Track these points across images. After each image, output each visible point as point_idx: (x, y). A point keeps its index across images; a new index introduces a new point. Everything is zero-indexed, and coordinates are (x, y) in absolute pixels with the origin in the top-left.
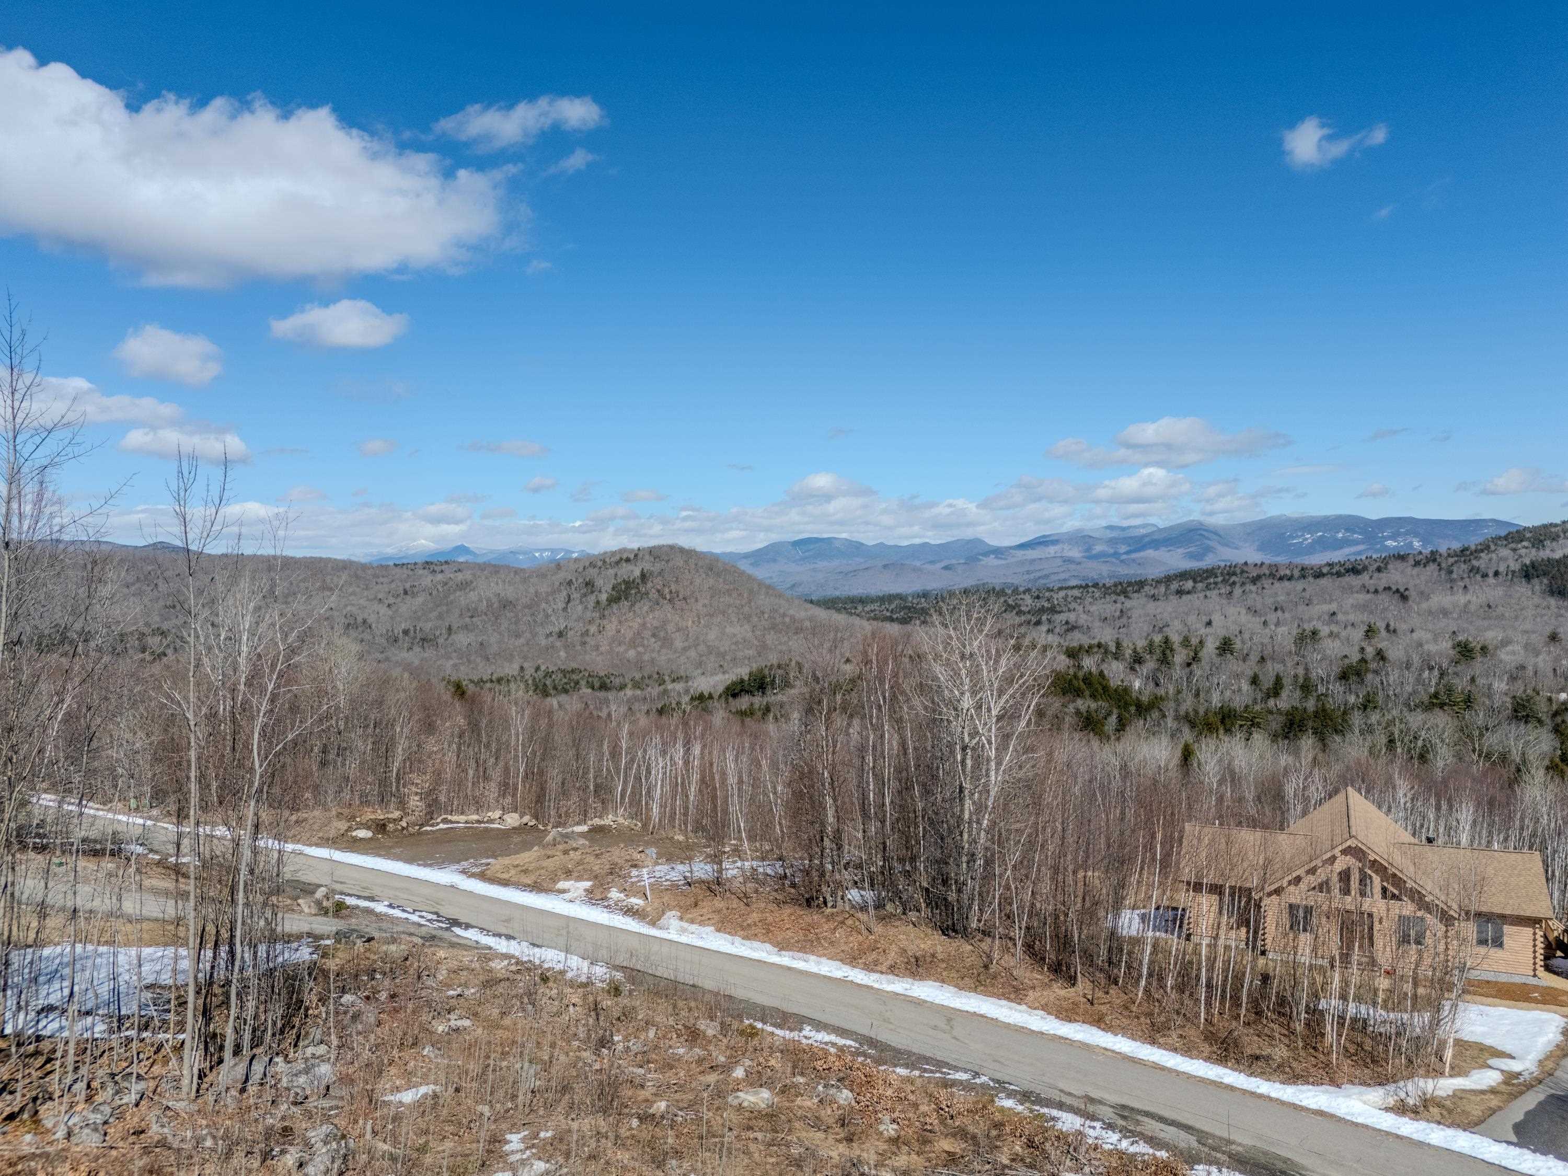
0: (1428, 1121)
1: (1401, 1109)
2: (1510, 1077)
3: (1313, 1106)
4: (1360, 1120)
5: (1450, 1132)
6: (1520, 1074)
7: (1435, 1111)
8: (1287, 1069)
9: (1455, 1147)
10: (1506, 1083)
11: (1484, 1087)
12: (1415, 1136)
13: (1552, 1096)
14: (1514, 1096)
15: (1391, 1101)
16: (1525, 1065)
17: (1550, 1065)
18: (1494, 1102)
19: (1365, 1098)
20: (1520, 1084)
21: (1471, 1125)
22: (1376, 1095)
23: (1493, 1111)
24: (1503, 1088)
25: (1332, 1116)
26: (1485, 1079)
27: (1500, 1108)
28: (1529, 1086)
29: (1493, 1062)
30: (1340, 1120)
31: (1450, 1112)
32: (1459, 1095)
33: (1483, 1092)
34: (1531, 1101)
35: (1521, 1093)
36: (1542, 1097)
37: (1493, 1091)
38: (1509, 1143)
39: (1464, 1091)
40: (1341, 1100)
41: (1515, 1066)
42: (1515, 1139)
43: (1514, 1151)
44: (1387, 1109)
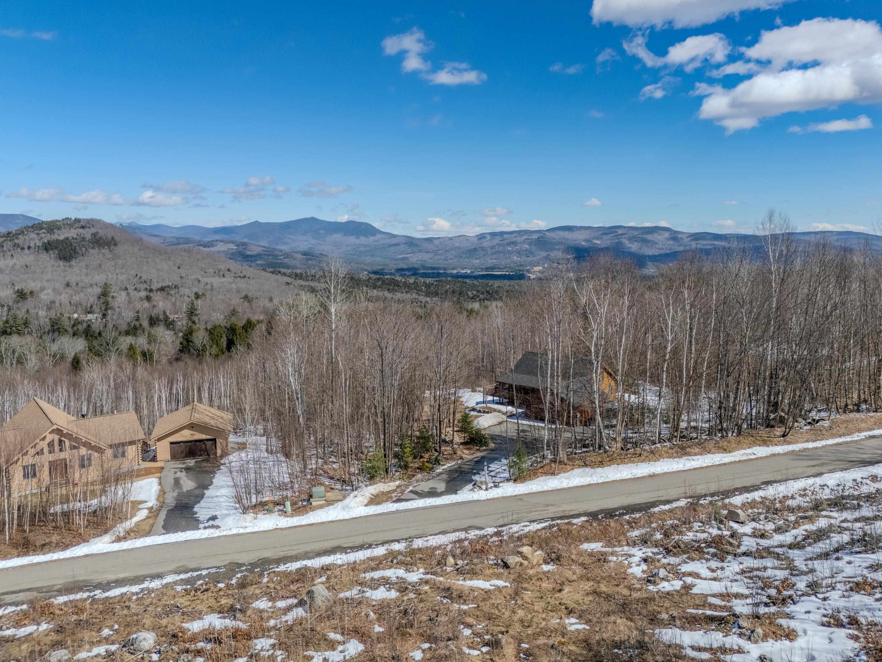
0: (131, 539)
1: (119, 539)
2: (150, 509)
3: (82, 554)
4: (105, 551)
5: (142, 540)
6: (152, 507)
7: (132, 534)
8: (61, 544)
9: (146, 544)
10: (150, 512)
11: (144, 517)
12: (130, 547)
13: (168, 510)
14: (156, 516)
15: (113, 538)
16: (152, 502)
17: (161, 499)
18: (151, 521)
19: (103, 541)
20: (155, 511)
21: (148, 533)
22: (107, 538)
23: (152, 525)
24: (150, 515)
25: (92, 555)
26: (142, 514)
27: (154, 523)
28: (159, 510)
29: (140, 506)
30: (96, 555)
31: (138, 532)
32: (138, 524)
33: (145, 520)
34: (163, 515)
35: (158, 514)
36: (165, 512)
37: (148, 518)
38: (164, 534)
39: (138, 522)
40: (93, 547)
41: (150, 504)
42: (165, 532)
43: (167, 536)
44: (113, 542)
